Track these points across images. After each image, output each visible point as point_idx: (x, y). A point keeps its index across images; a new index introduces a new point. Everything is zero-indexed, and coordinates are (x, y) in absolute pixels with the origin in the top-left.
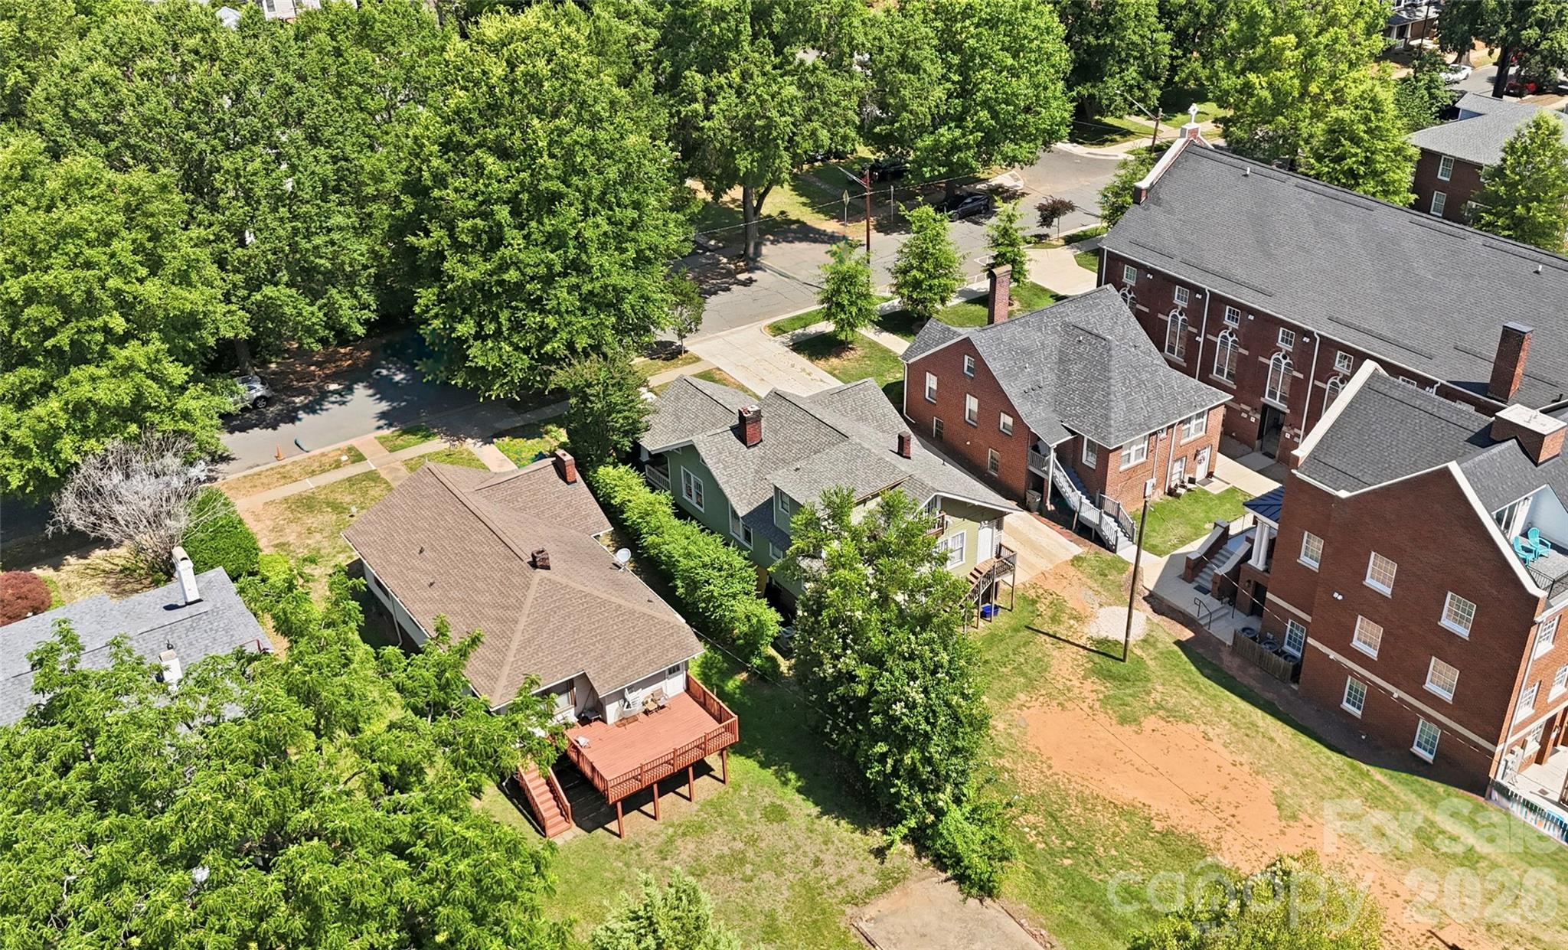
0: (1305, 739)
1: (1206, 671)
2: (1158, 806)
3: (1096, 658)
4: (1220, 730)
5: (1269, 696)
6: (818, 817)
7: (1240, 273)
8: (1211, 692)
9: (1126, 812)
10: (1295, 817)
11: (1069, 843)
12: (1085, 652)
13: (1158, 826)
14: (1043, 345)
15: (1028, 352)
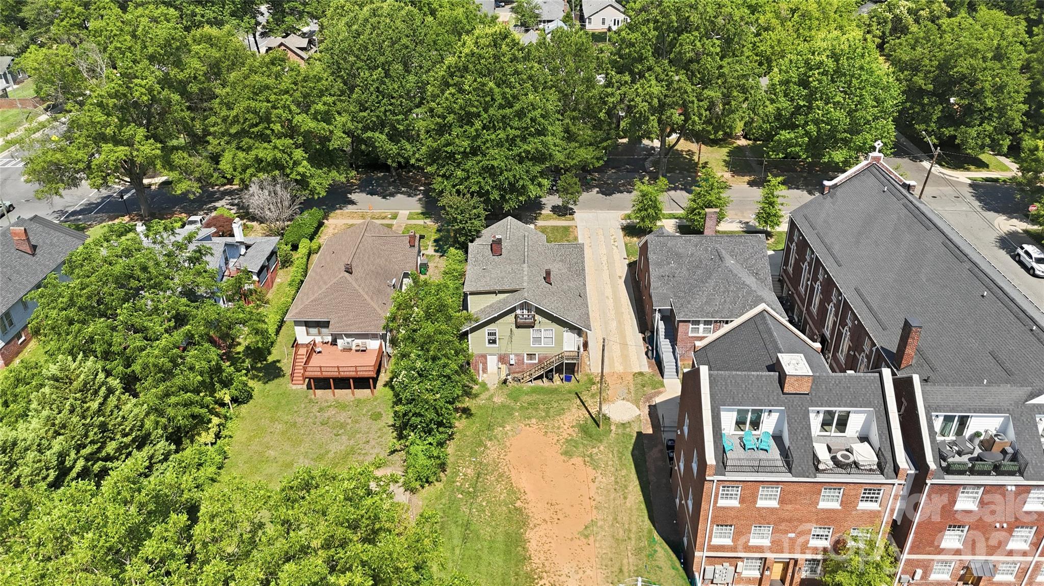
0: (643, 506)
1: (636, 452)
2: (530, 496)
3: (590, 421)
4: (605, 481)
5: (652, 478)
6: (389, 426)
7: (836, 249)
8: (626, 462)
9: (512, 491)
10: (587, 537)
11: (471, 489)
12: (587, 415)
13: (518, 504)
14: (692, 254)
15: (679, 256)
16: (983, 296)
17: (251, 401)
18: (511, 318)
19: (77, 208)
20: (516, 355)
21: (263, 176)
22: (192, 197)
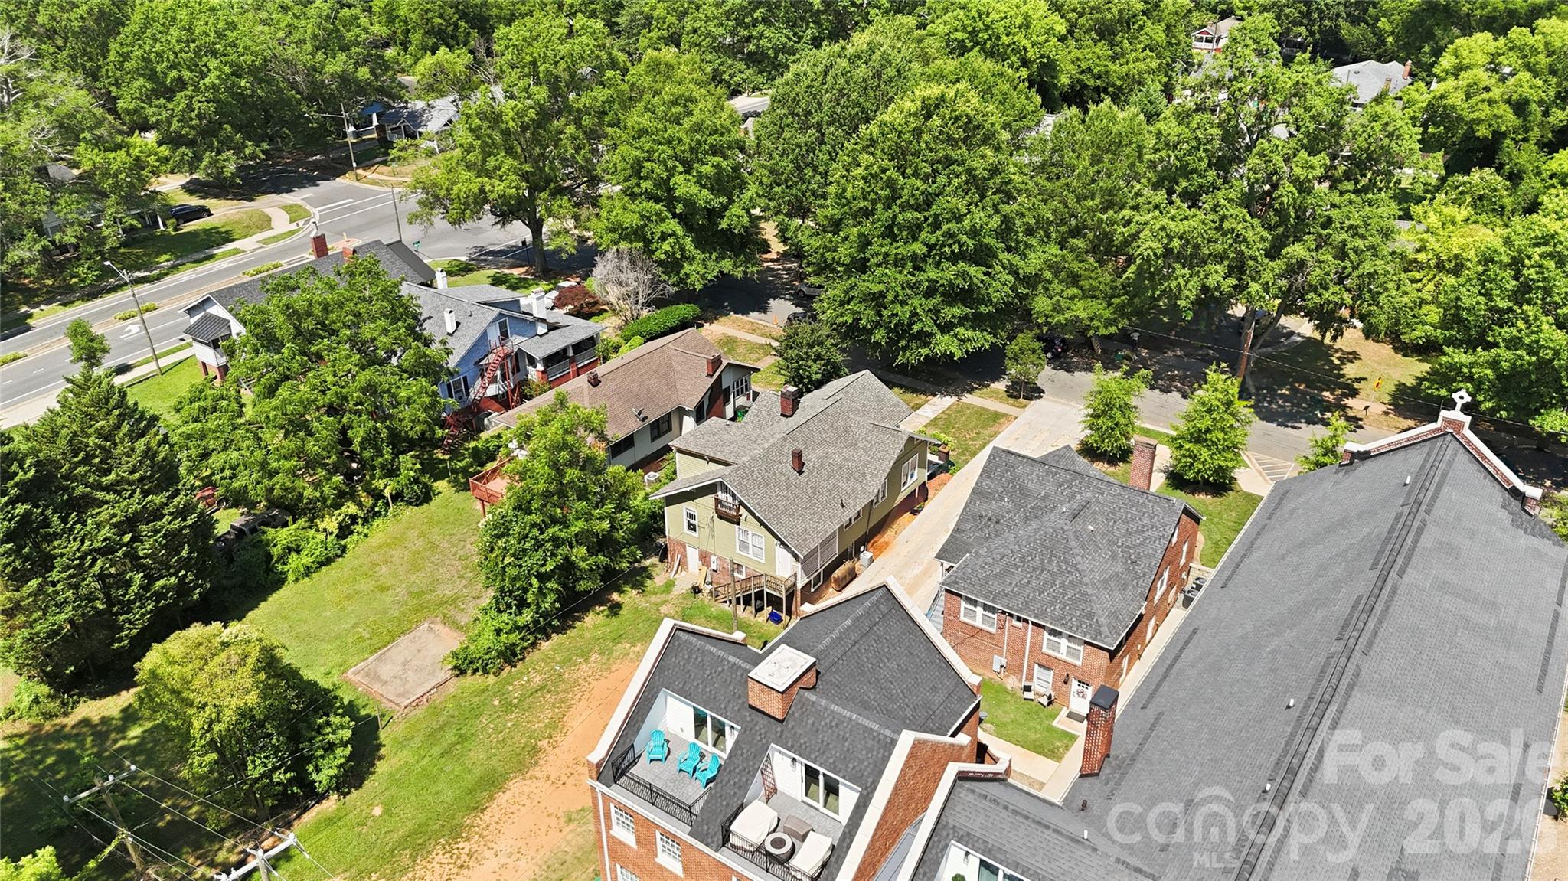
10: (569, 821)
11: (516, 701)
14: (1046, 497)
15: (1024, 492)
16: (1288, 707)
17: (425, 506)
18: (709, 500)
19: (497, 248)
20: (719, 558)
21: (624, 246)
22: (564, 256)
